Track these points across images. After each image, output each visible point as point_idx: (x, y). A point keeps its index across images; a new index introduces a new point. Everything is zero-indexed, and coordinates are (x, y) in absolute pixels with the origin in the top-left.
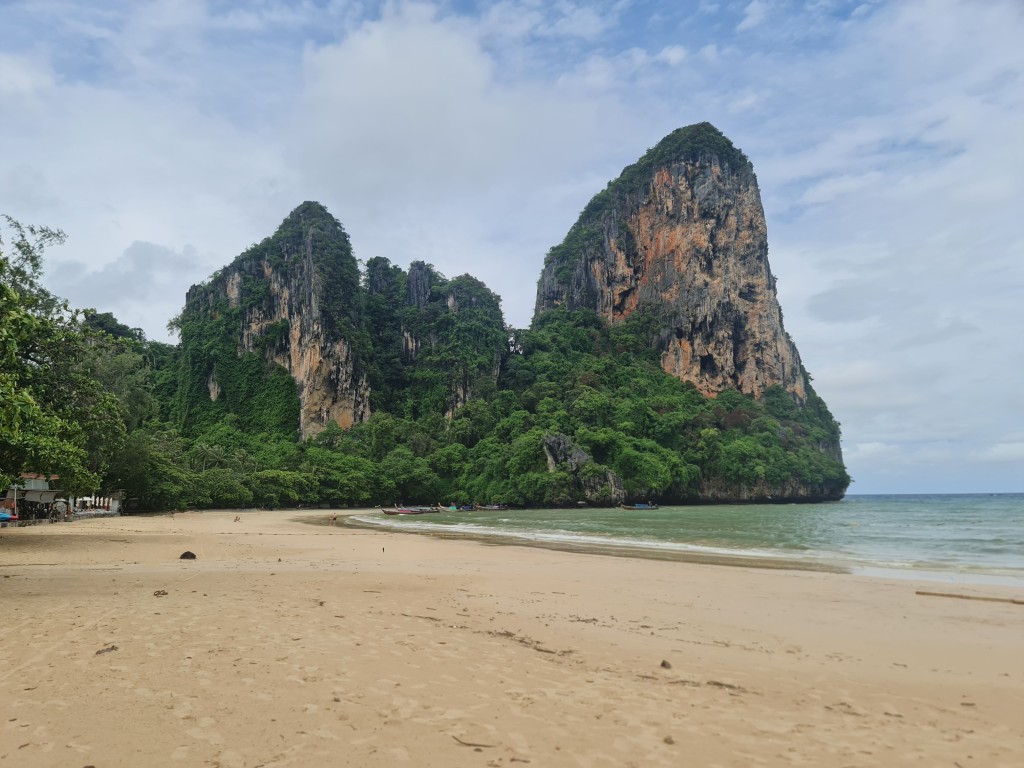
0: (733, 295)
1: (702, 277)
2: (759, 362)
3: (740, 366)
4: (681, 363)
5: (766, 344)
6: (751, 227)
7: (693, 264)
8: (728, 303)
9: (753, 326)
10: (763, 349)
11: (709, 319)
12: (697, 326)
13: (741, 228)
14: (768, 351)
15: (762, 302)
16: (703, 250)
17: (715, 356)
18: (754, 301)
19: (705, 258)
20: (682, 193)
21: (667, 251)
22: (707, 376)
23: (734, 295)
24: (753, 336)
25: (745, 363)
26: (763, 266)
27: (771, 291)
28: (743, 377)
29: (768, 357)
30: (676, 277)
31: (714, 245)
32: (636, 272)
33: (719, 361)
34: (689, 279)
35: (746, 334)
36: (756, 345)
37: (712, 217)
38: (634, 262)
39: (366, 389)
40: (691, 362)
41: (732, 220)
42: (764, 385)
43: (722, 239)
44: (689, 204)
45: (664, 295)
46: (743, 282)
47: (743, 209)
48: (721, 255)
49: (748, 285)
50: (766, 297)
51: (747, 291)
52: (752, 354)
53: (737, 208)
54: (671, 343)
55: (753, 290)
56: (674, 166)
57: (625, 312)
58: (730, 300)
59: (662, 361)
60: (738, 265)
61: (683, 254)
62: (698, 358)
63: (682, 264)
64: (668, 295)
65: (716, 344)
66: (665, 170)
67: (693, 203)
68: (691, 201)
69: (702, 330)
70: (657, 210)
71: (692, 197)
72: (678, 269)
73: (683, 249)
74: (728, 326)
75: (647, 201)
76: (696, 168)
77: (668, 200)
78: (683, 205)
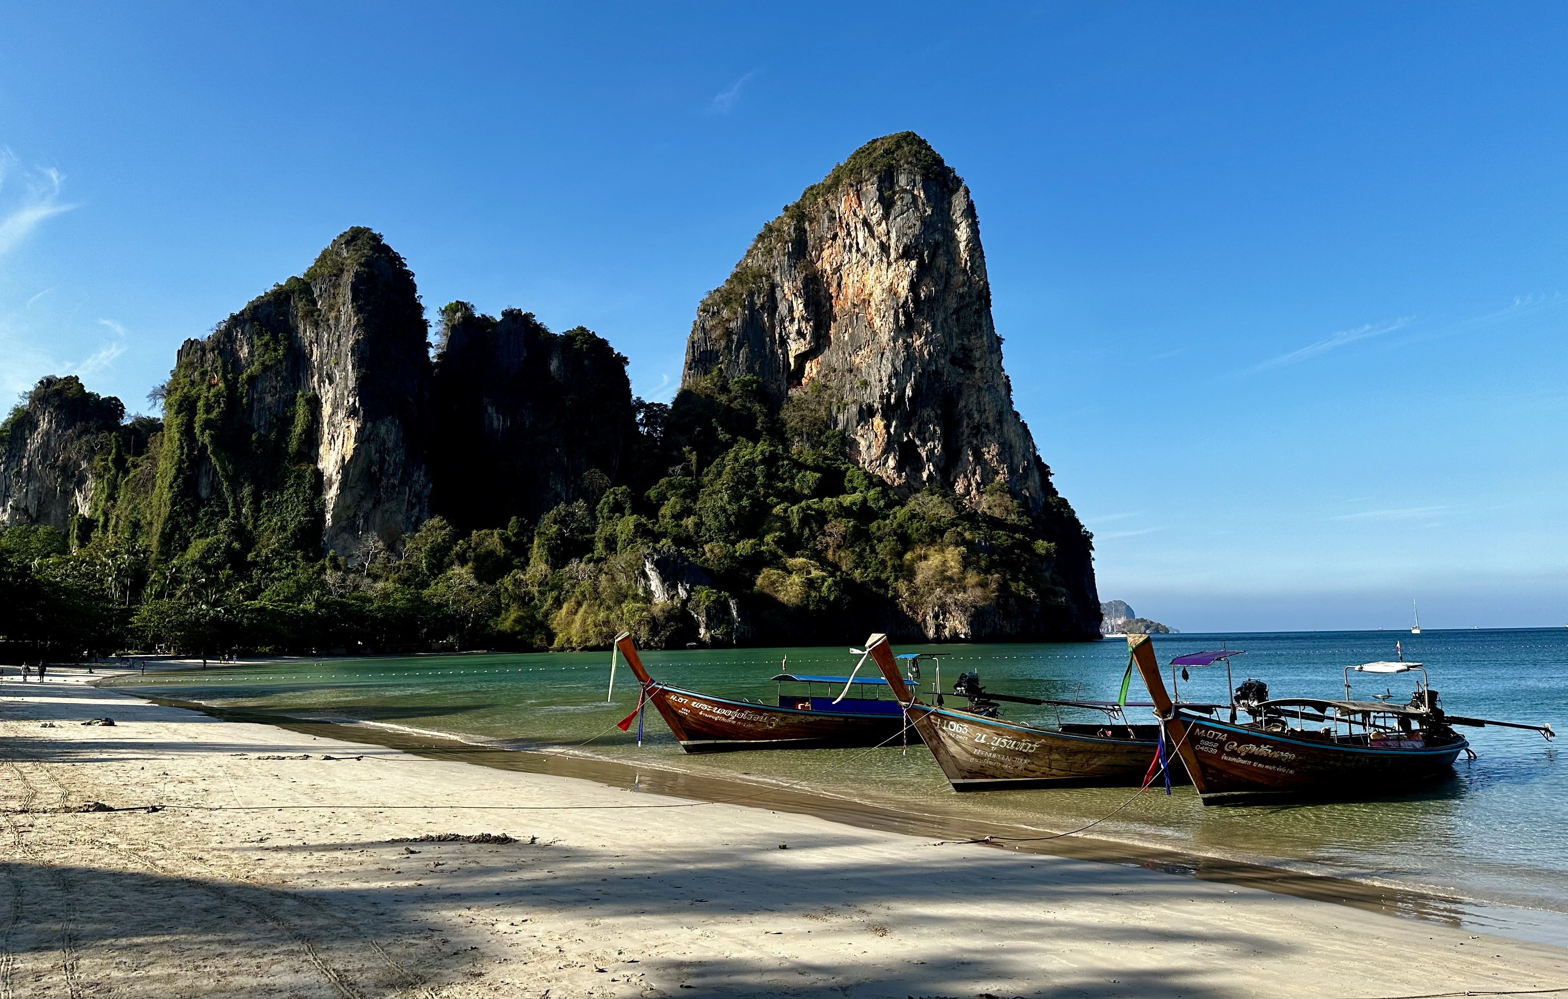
1: (900, 336)
4: (873, 451)
6: (965, 271)
7: (889, 319)
9: (969, 402)
10: (983, 433)
11: (908, 393)
12: (893, 402)
13: (953, 272)
14: (990, 436)
15: (982, 370)
16: (901, 301)
18: (971, 369)
19: (904, 311)
20: (875, 225)
21: (858, 301)
22: (908, 469)
23: (943, 361)
24: (970, 416)
25: (959, 452)
26: (984, 323)
27: (995, 357)
29: (990, 444)
30: (868, 336)
31: (916, 294)
32: (818, 327)
33: (923, 449)
35: (960, 414)
36: (973, 428)
37: (913, 258)
38: (815, 314)
40: (886, 450)
41: (942, 262)
42: (984, 482)
44: (884, 240)
45: (853, 359)
46: (956, 343)
47: (955, 247)
48: (926, 308)
49: (963, 347)
50: (988, 364)
51: (962, 356)
52: (969, 440)
53: (947, 246)
54: (861, 424)
55: (970, 354)
56: (865, 188)
57: (804, 380)
58: (938, 367)
59: (848, 448)
60: (949, 321)
61: (876, 305)
62: (896, 445)
63: (875, 318)
64: (858, 360)
65: (919, 427)
66: (854, 194)
67: (889, 238)
68: (886, 235)
69: (900, 407)
70: (845, 246)
71: (888, 231)
72: (870, 325)
73: (877, 298)
74: (935, 402)
75: (832, 233)
76: (894, 193)
77: (858, 233)
78: (877, 240)
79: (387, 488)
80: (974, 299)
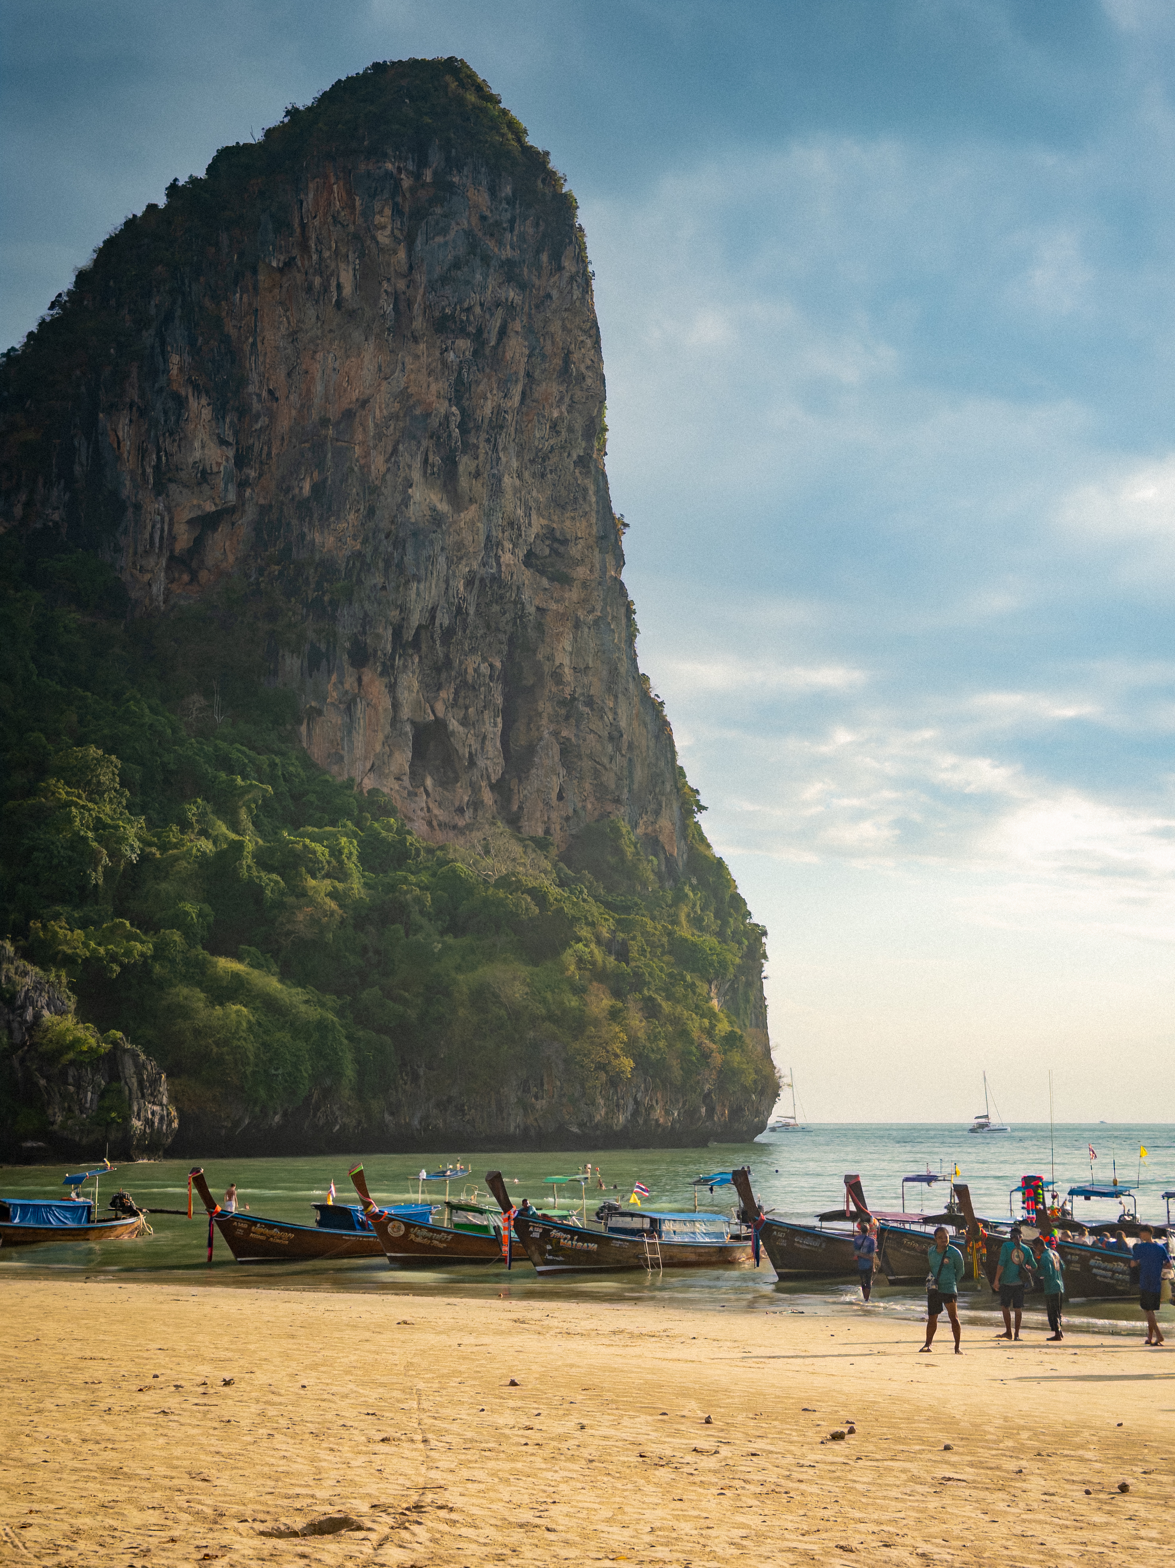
0: (507, 558)
1: (426, 498)
2: (567, 751)
3: (518, 760)
4: (359, 739)
5: (590, 702)
6: (564, 372)
7: (404, 458)
8: (496, 579)
9: (559, 650)
10: (580, 717)
11: (443, 619)
12: (409, 635)
13: (537, 374)
14: (593, 722)
15: (585, 585)
16: (434, 422)
17: (454, 725)
18: (564, 580)
19: (438, 445)
20: (381, 250)
21: (334, 413)
22: (429, 782)
23: (511, 559)
24: (557, 677)
25: (531, 749)
26: (591, 487)
27: (610, 559)
29: (591, 737)
30: (355, 491)
31: (463, 411)
32: (240, 461)
33: (464, 741)
34: (390, 499)
35: (538, 671)
36: (563, 703)
37: (463, 332)
38: (236, 433)
40: (387, 737)
41: (516, 348)
43: (487, 398)
44: (401, 285)
45: (318, 536)
46: (537, 524)
47: (546, 321)
48: (482, 444)
49: (550, 535)
50: (595, 572)
51: (547, 551)
52: (552, 727)
53: (530, 316)
54: (334, 678)
55: (562, 549)
56: (363, 167)
57: (204, 575)
58: (500, 571)
59: (303, 729)
60: (526, 475)
61: (376, 425)
62: (408, 728)
63: (373, 453)
64: (330, 541)
65: (456, 693)
66: (338, 179)
67: (411, 284)
68: (405, 276)
69: (419, 649)
70: (309, 289)
71: (411, 268)
72: (362, 468)
73: (378, 411)
74: (490, 644)
75: (282, 258)
76: (424, 185)
77: (342, 266)
78: (385, 285)
80: (576, 435)
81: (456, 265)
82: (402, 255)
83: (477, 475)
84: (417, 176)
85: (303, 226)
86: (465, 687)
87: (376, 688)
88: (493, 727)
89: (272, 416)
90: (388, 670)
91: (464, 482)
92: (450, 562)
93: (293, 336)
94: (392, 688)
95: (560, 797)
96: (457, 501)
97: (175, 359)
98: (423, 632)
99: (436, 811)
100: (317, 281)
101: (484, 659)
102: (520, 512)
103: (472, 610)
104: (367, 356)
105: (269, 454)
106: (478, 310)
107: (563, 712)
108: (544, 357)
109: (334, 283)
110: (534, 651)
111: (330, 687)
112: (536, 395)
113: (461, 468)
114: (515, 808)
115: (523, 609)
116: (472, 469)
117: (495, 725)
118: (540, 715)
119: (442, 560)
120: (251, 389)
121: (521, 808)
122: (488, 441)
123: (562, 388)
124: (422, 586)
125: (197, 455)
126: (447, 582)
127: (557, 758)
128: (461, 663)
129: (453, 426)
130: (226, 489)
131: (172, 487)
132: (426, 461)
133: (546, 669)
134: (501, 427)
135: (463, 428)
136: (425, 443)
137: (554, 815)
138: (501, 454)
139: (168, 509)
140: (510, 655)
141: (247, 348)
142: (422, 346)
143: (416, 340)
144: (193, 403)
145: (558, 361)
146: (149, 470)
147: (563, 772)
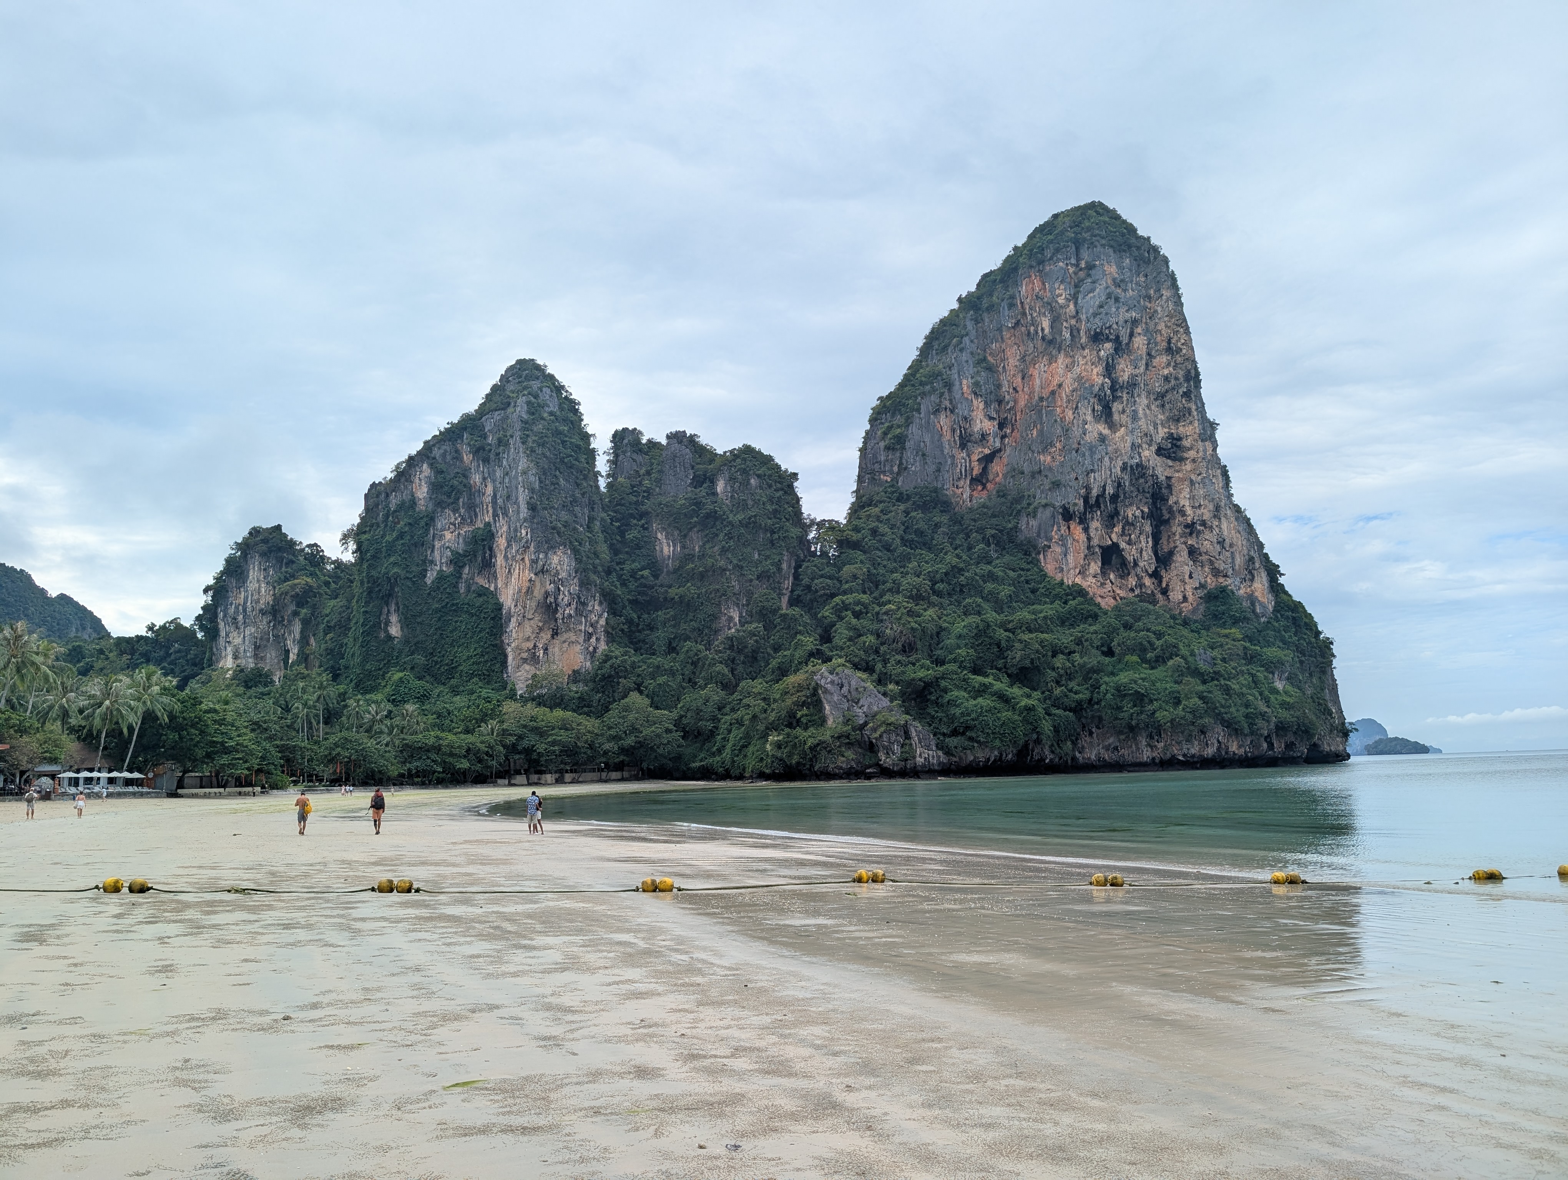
0: (1146, 453)
1: (1096, 429)
2: (1193, 552)
3: (1164, 560)
4: (1071, 558)
5: (1204, 523)
6: (1169, 349)
7: (1082, 410)
8: (1138, 465)
9: (1182, 497)
10: (1198, 532)
11: (1110, 490)
12: (1092, 501)
13: (1153, 353)
14: (1207, 535)
15: (1194, 461)
16: (1096, 389)
17: (1123, 545)
18: (1182, 460)
19: (1100, 400)
20: (1061, 307)
21: (1046, 393)
22: (1112, 576)
23: (1148, 453)
24: (1183, 513)
25: (1171, 553)
26: (1194, 407)
27: (1209, 444)
28: (1168, 577)
29: (1207, 543)
30: (1059, 431)
31: (1112, 380)
32: (1001, 426)
33: (1130, 553)
34: (1076, 432)
35: (1170, 510)
36: (1187, 526)
37: (1108, 339)
38: (998, 412)
39: (600, 616)
40: (1086, 556)
41: (1140, 342)
42: (1202, 586)
43: (1125, 371)
44: (1073, 322)
45: (1042, 458)
46: (1162, 432)
47: (1156, 324)
48: (1125, 395)
49: (1171, 436)
50: (1201, 454)
51: (1170, 445)
52: (1182, 540)
53: (1146, 323)
54: (1055, 528)
55: (1179, 443)
56: (1048, 268)
57: (989, 485)
58: (1141, 461)
59: (1041, 556)
60: (1153, 407)
61: (1067, 396)
62: (1097, 550)
63: (1067, 410)
64: (1049, 458)
65: (1123, 528)
66: (1036, 276)
67: (1079, 320)
68: (1074, 317)
69: (1100, 507)
70: (1029, 333)
71: (1077, 313)
72: (1061, 419)
73: (1067, 388)
74: (1141, 500)
75: (1013, 321)
76: (1081, 269)
77: (1043, 319)
78: (1065, 324)
79: (563, 619)
80: (1182, 380)
81: (1101, 306)
82: (1072, 306)
83: (1124, 411)
84: (1077, 265)
85: (1022, 303)
86: (1127, 523)
87: (1078, 531)
88: (1146, 544)
89: (1016, 401)
90: (1083, 521)
91: (1116, 417)
92: (1111, 459)
93: (1023, 359)
94: (1086, 530)
95: (1191, 577)
96: (1112, 426)
97: (965, 382)
98: (1101, 500)
99: (1118, 591)
100: (1032, 328)
101: (1138, 508)
102: (1151, 428)
103: (1127, 484)
104: (1060, 361)
105: (1016, 420)
106: (1115, 326)
107: (1188, 531)
108: (1156, 344)
109: (1040, 328)
110: (1167, 500)
111: (1053, 533)
112: (1154, 364)
113: (1114, 410)
114: (1164, 585)
115: (1157, 478)
116: (1121, 409)
117: (1148, 542)
118: (1174, 534)
119: (1107, 459)
120: (1004, 389)
121: (1167, 585)
122: (1128, 393)
123: (1169, 358)
124: (1096, 475)
125: (979, 426)
126: (1111, 470)
127: (1186, 557)
128: (1125, 512)
129: (1106, 389)
130: (994, 442)
131: (969, 444)
132: (1093, 410)
133: (1175, 509)
134: (1135, 384)
135: (1113, 389)
136: (1092, 400)
137: (1188, 587)
138: (1137, 399)
139: (969, 455)
140: (1154, 503)
141: (1001, 369)
142: (1087, 351)
143: (1083, 349)
144: (975, 402)
145: (1165, 344)
146: (957, 438)
147: (1191, 563)
